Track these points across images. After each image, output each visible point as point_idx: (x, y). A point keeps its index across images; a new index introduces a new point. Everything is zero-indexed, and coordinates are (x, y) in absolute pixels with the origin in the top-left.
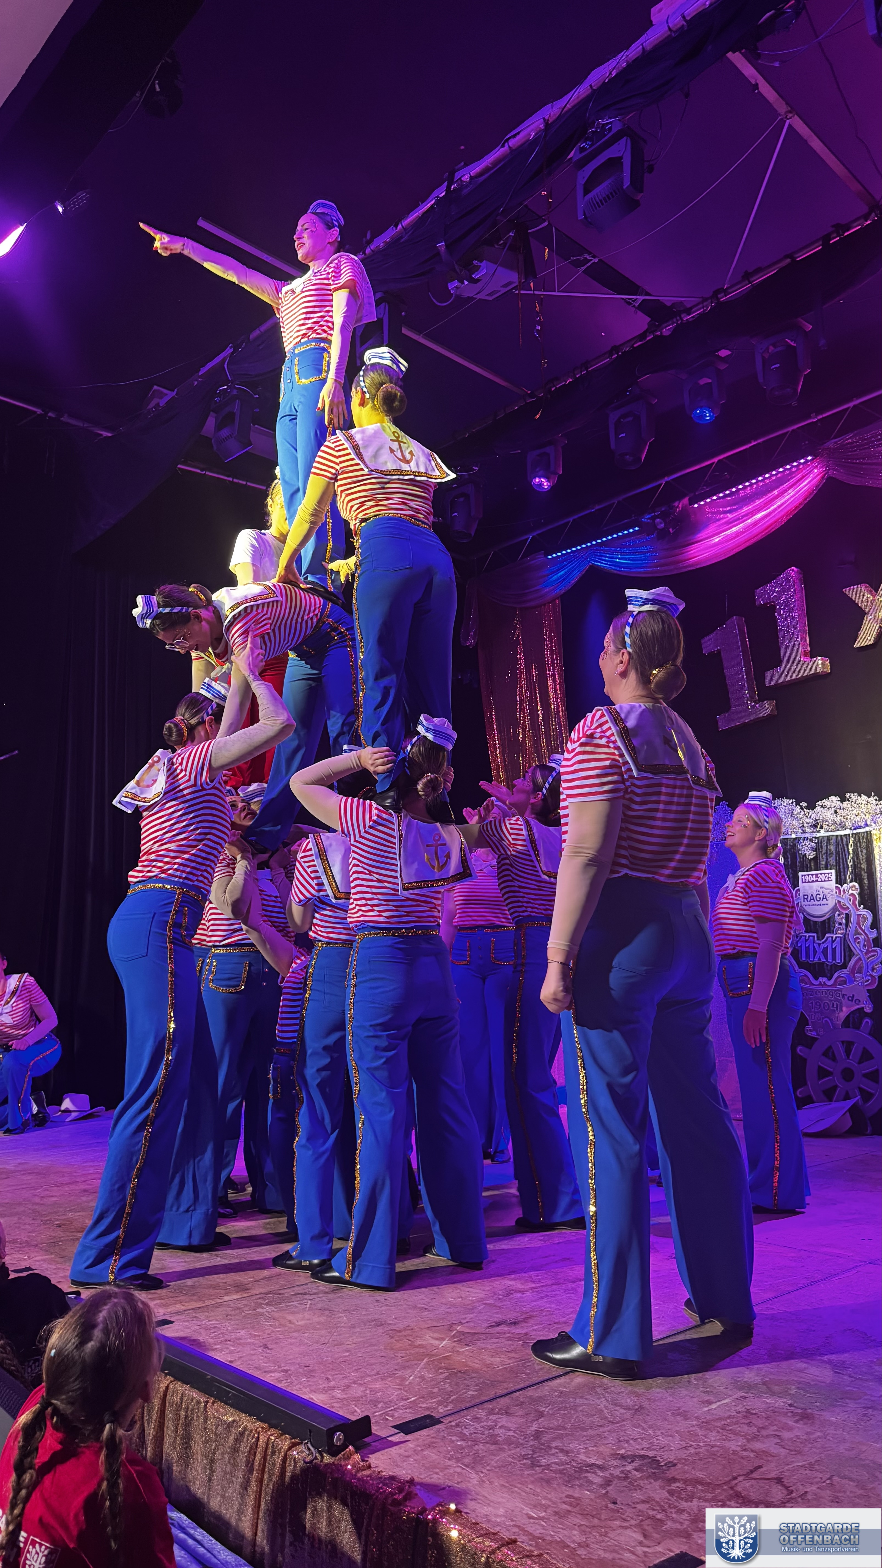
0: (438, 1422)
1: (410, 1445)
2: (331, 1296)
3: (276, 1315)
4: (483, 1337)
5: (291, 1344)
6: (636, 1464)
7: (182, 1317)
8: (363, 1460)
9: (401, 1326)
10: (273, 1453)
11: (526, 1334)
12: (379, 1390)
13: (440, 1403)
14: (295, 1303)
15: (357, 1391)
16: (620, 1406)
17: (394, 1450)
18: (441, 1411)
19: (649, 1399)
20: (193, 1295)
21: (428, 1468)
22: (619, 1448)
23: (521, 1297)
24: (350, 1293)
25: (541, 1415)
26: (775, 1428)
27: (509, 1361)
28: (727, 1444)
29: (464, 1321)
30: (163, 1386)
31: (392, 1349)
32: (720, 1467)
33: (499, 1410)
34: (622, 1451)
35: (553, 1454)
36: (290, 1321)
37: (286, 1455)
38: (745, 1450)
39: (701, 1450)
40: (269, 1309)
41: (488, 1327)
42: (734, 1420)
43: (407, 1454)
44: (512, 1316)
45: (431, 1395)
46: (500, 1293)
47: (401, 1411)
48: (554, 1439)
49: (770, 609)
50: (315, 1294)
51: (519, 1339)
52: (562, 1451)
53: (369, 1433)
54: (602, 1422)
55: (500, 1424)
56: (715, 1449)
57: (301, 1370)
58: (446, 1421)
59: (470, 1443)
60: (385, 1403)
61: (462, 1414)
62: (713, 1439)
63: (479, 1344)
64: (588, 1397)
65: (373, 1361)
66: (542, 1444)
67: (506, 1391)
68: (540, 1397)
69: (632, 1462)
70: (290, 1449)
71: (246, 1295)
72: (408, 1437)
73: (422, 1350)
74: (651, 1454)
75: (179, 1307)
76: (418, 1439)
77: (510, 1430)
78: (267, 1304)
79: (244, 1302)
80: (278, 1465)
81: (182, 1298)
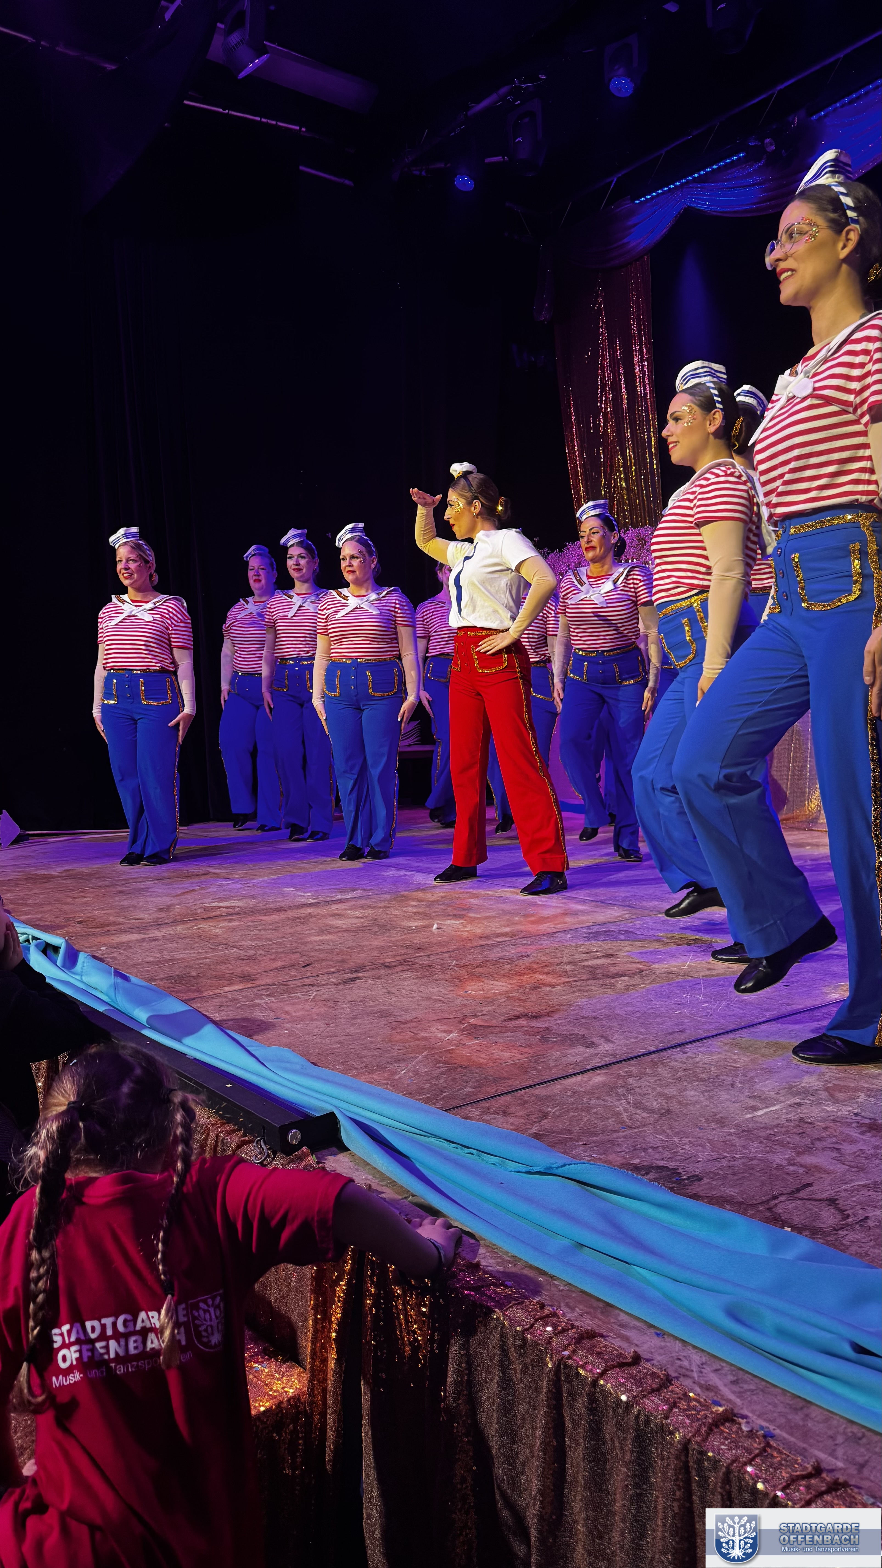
2: (340, 987)
3: (274, 1006)
4: (498, 1030)
9: (408, 1017)
11: (547, 1029)
14: (299, 994)
16: (644, 1109)
19: (680, 1103)
22: (632, 1158)
23: (550, 991)
25: (545, 1115)
26: (834, 1140)
27: (520, 1057)
28: (770, 1157)
29: (479, 1014)
31: (390, 1041)
32: (758, 1184)
34: (636, 1161)
36: (287, 1012)
38: (793, 1164)
39: (736, 1163)
40: (267, 1000)
41: (505, 1021)
42: (783, 1130)
50: (323, 985)
51: (538, 1033)
54: (617, 1127)
56: (754, 1162)
62: (753, 1150)
63: (491, 1037)
65: (365, 1053)
68: (548, 1097)
71: (249, 986)
73: (423, 1043)
79: (245, 993)
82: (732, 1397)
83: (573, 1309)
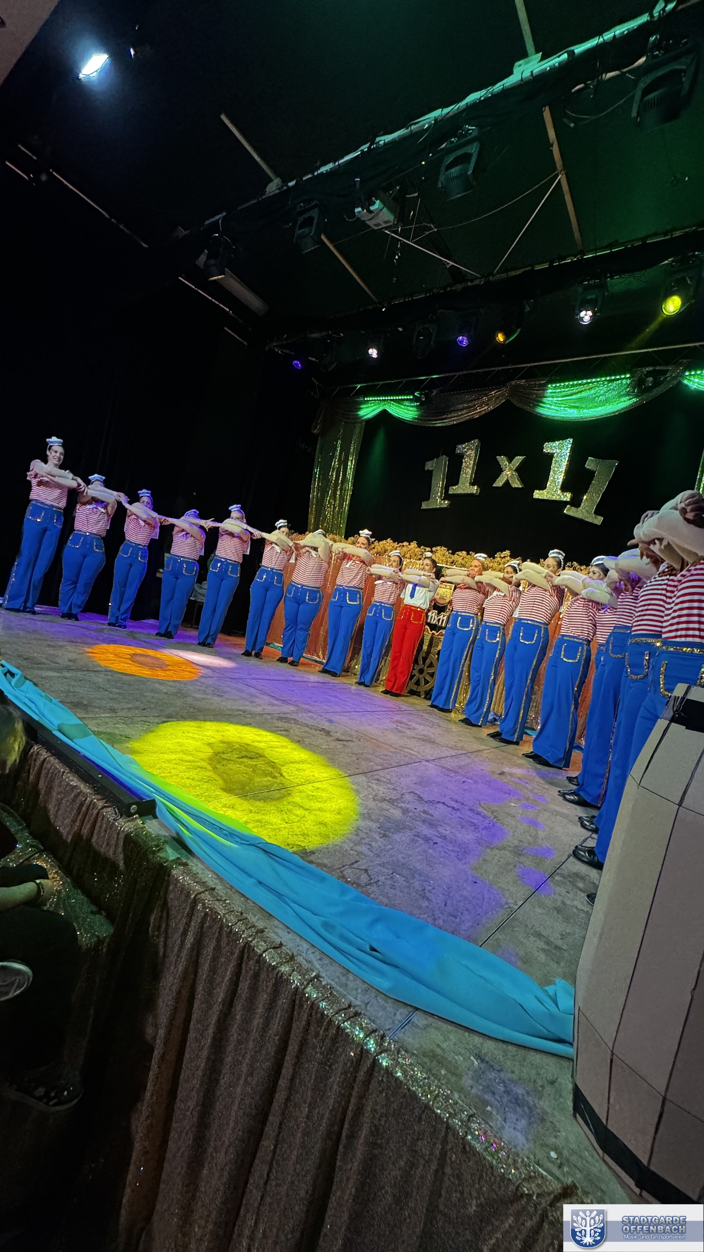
8: (142, 824)
10: (93, 809)
26: (369, 840)
32: (337, 858)
37: (99, 811)
49: (461, 457)
53: (153, 808)
70: (102, 808)
74: (303, 845)
80: (94, 816)
82: (318, 967)
83: (255, 916)
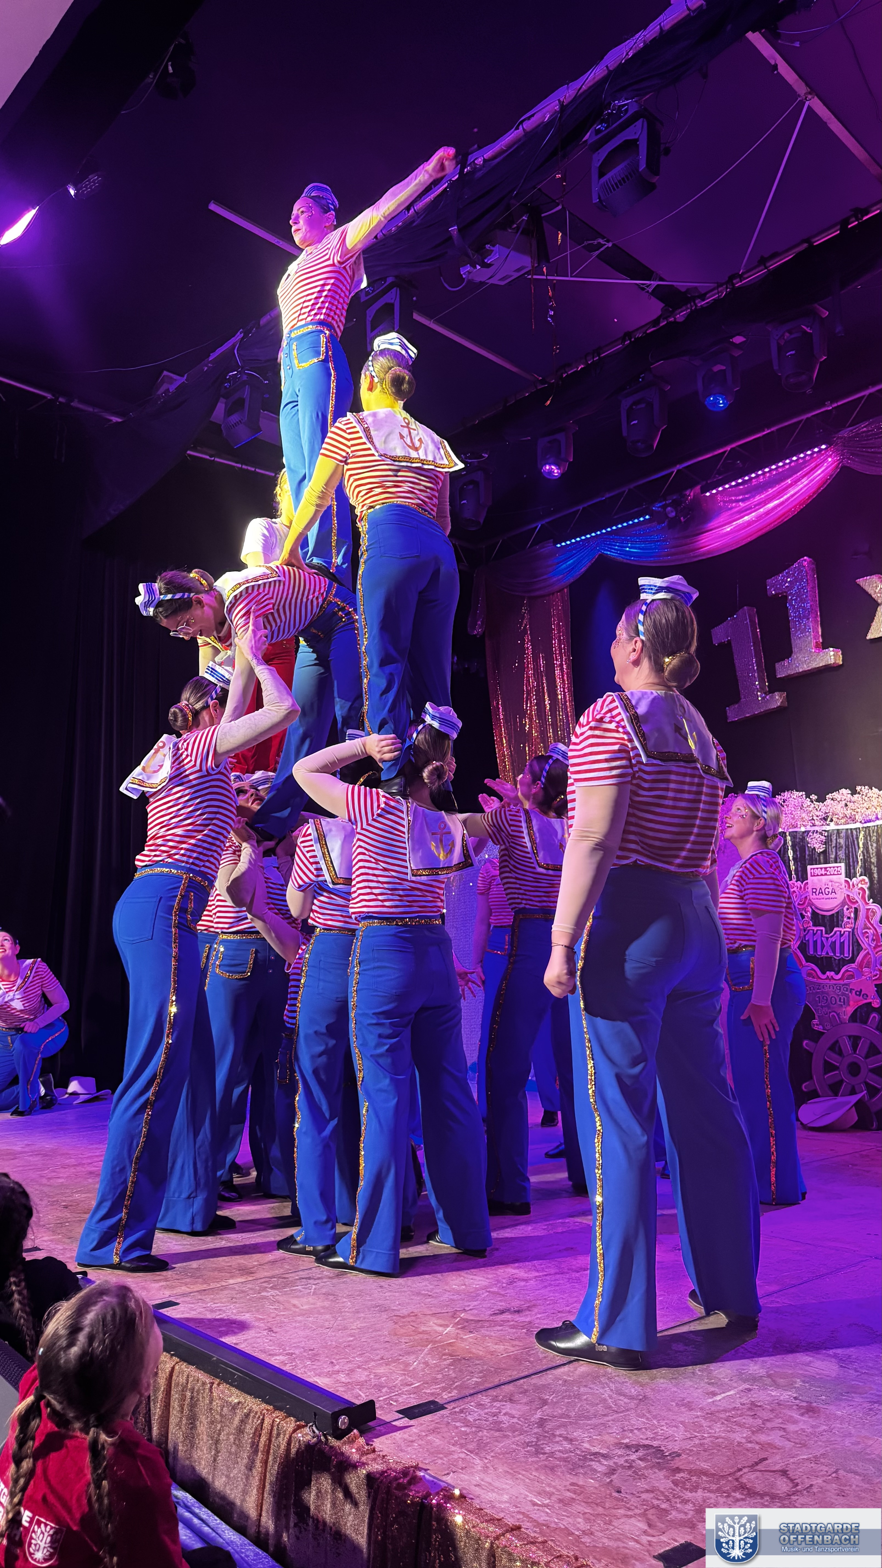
0: (442, 1407)
1: (414, 1430)
2: (335, 1281)
3: (281, 1299)
4: (487, 1324)
5: (295, 1328)
6: (640, 1453)
7: (187, 1299)
8: (368, 1444)
9: (405, 1312)
10: (278, 1435)
11: (530, 1322)
12: (384, 1375)
13: (444, 1389)
14: (299, 1287)
15: (361, 1375)
16: (625, 1395)
17: (398, 1435)
18: (446, 1397)
19: (653, 1390)
20: (198, 1277)
21: (432, 1453)
22: (623, 1438)
23: (525, 1286)
24: (354, 1278)
25: (545, 1402)
26: (780, 1420)
27: (513, 1349)
28: (732, 1436)
29: (467, 1309)
30: (168, 1367)
31: (396, 1334)
32: (725, 1459)
33: (504, 1397)
34: (626, 1441)
35: (557, 1442)
36: (294, 1306)
37: (290, 1437)
38: (750, 1442)
39: (705, 1441)
40: (273, 1292)
41: (491, 1315)
42: (739, 1412)
43: (411, 1439)
44: (516, 1304)
45: (435, 1381)
46: (504, 1281)
47: (405, 1397)
48: (559, 1427)
49: (782, 599)
50: (319, 1278)
51: (523, 1327)
52: (566, 1439)
53: (373, 1417)
54: (606, 1411)
55: (504, 1411)
56: (720, 1440)
57: (305, 1354)
58: (450, 1406)
59: (474, 1429)
60: (390, 1388)
61: (466, 1400)
62: (718, 1430)
63: (483, 1331)
64: (592, 1386)
65: (376, 1346)
66: (546, 1432)
67: (510, 1379)
68: (544, 1386)
69: (637, 1451)
70: (294, 1431)
71: (251, 1279)
72: (412, 1422)
73: (426, 1336)
74: (655, 1443)
75: (184, 1289)
76: (422, 1424)
77: (514, 1417)
78: (272, 1288)
79: (250, 1286)
80: (283, 1447)
81: (188, 1280)
